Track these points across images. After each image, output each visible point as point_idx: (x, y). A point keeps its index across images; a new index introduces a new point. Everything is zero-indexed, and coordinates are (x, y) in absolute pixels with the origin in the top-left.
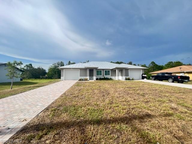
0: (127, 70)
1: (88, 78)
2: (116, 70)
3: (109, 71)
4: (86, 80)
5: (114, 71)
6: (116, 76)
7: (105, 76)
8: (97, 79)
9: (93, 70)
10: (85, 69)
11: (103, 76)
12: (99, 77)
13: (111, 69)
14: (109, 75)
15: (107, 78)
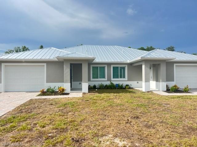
0: (170, 64)
1: (67, 86)
2: (141, 66)
3: (124, 68)
4: (62, 92)
5: (135, 67)
6: (141, 80)
7: (112, 79)
8: (92, 89)
9: (81, 64)
10: (59, 63)
11: (109, 79)
12: (98, 82)
13: (128, 61)
14: (124, 77)
15: (118, 85)
